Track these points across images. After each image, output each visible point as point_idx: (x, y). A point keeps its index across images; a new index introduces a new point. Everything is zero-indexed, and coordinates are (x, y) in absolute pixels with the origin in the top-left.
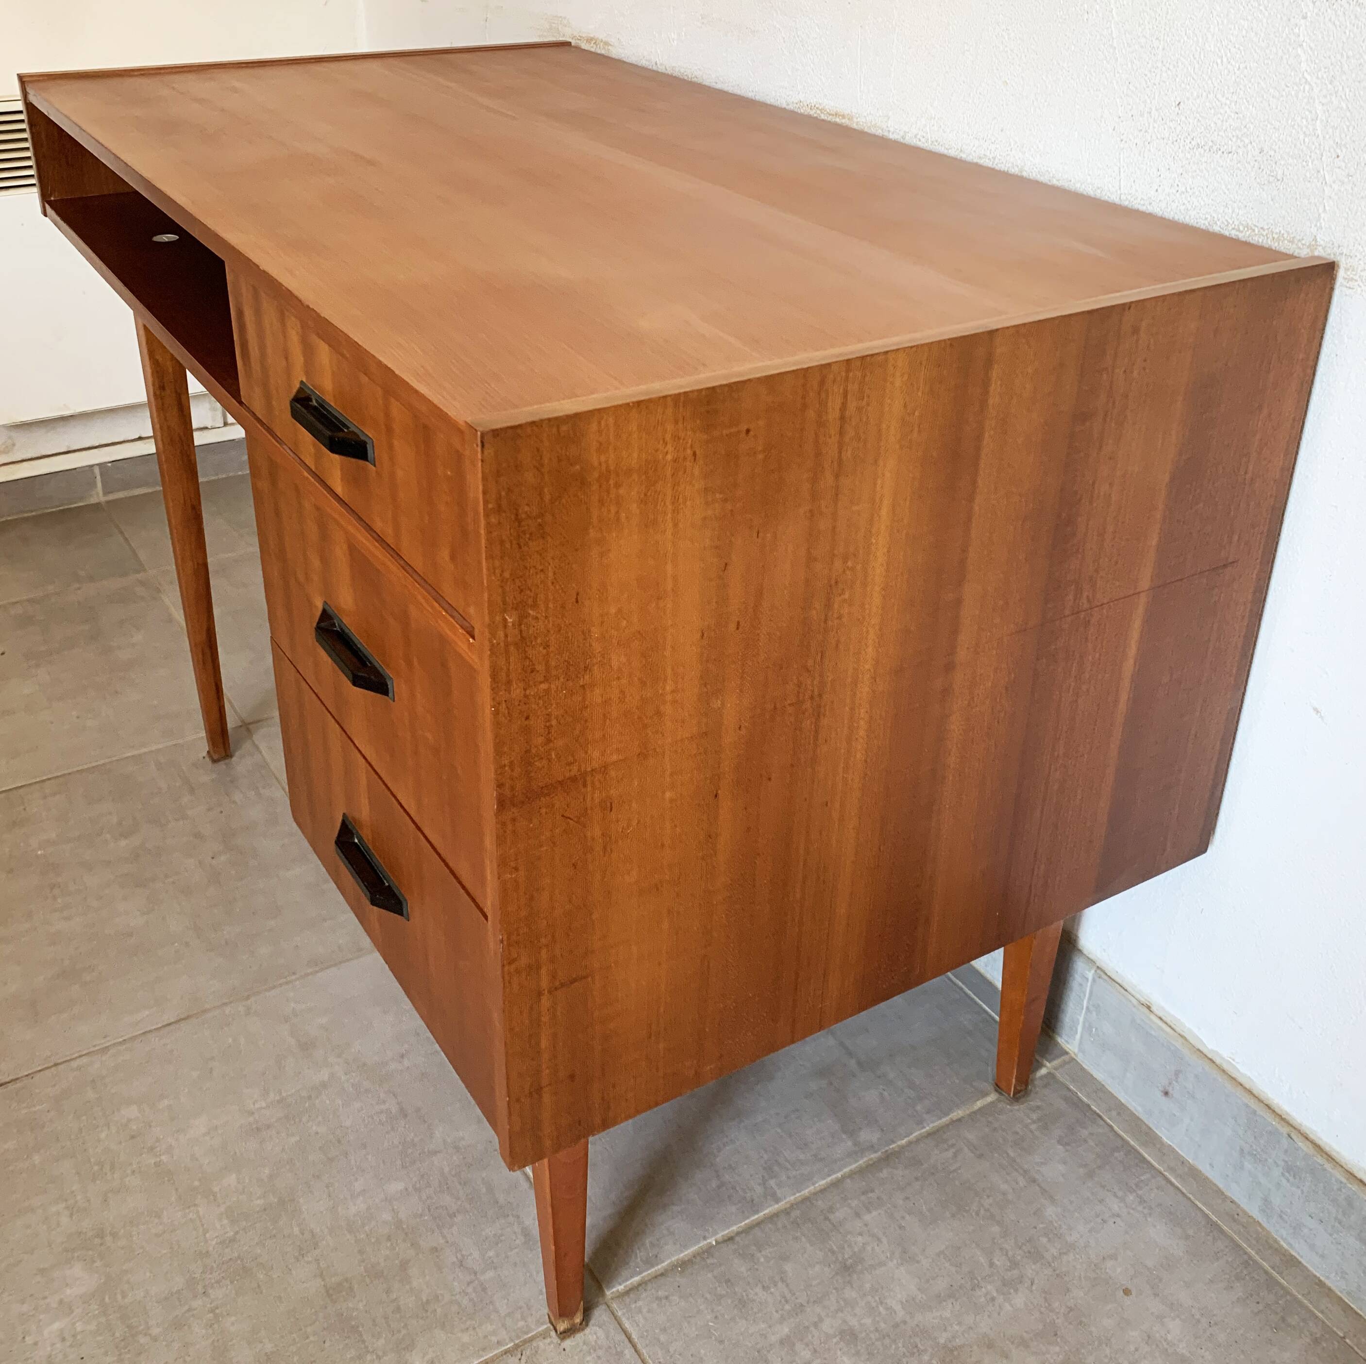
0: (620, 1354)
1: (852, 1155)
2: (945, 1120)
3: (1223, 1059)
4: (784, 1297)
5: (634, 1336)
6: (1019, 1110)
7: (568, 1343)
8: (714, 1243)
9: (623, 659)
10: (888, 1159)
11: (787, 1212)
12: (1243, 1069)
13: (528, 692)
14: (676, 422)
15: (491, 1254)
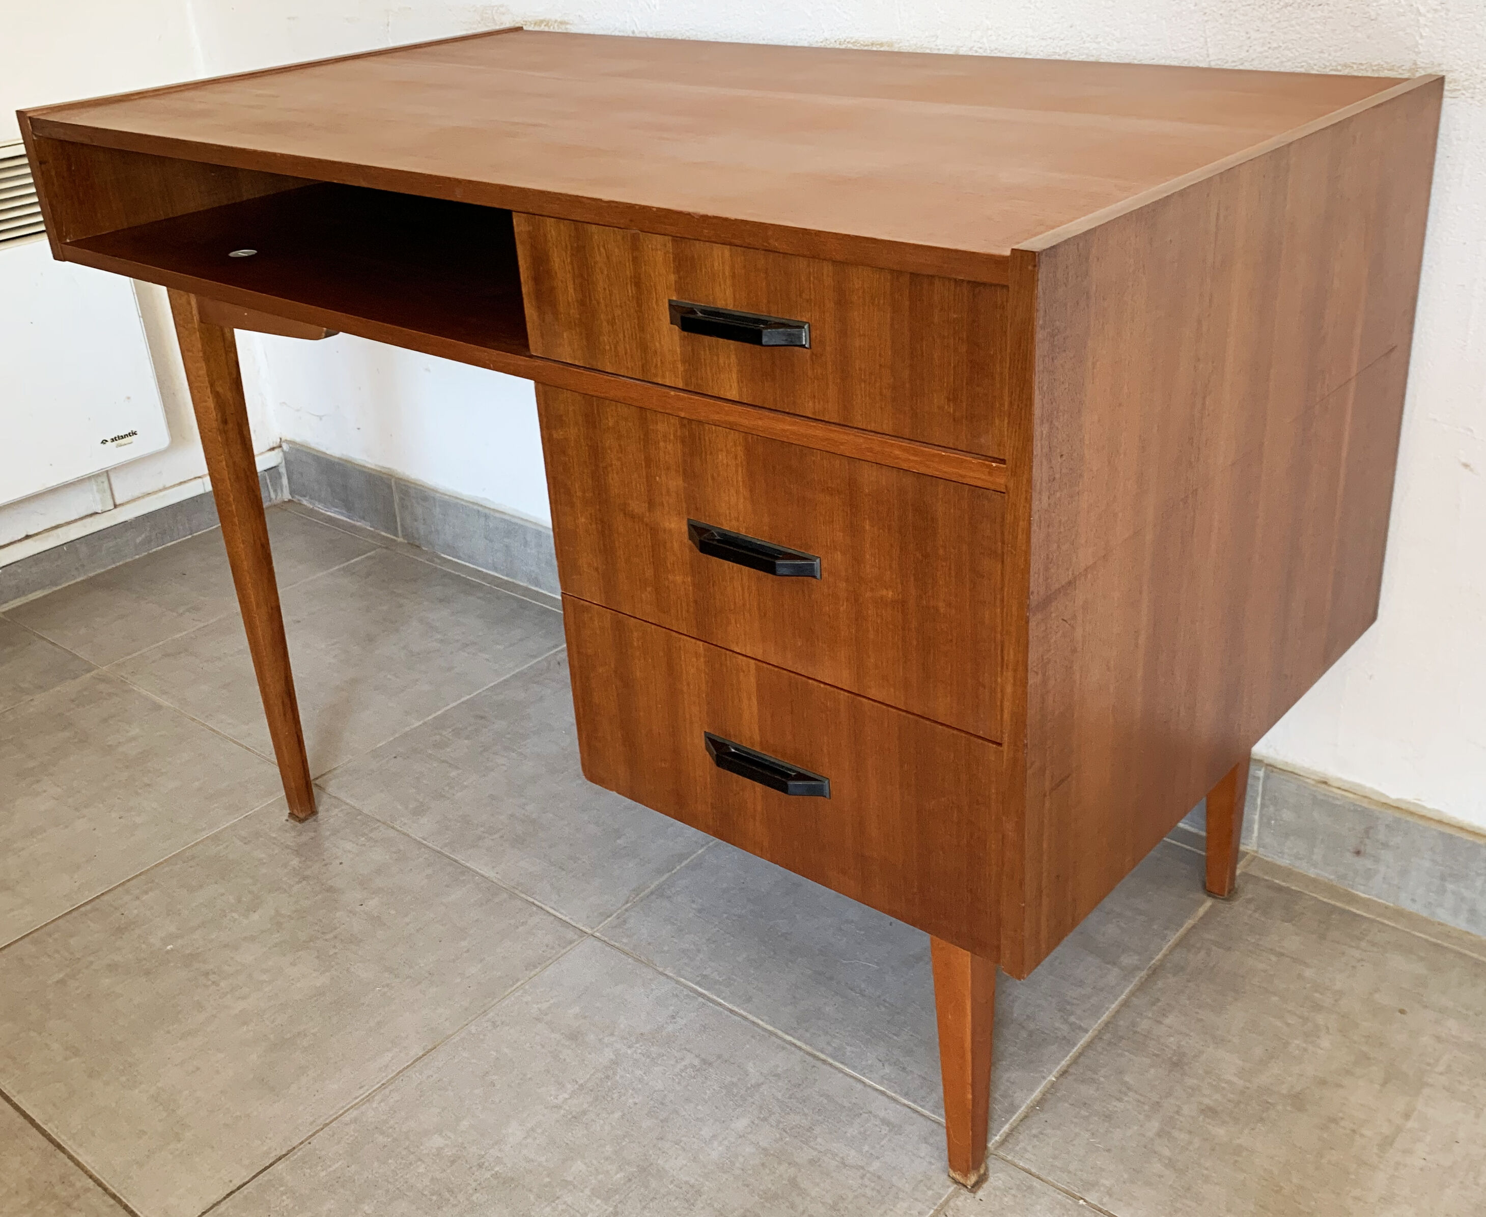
0: (1030, 1188)
1: (1124, 979)
2: (1182, 931)
3: (1409, 803)
4: (1139, 1101)
5: (1033, 1170)
6: (1237, 904)
7: (980, 1194)
8: (1054, 1079)
10: (1155, 972)
11: (1098, 1037)
12: (1430, 805)
15: (866, 1148)
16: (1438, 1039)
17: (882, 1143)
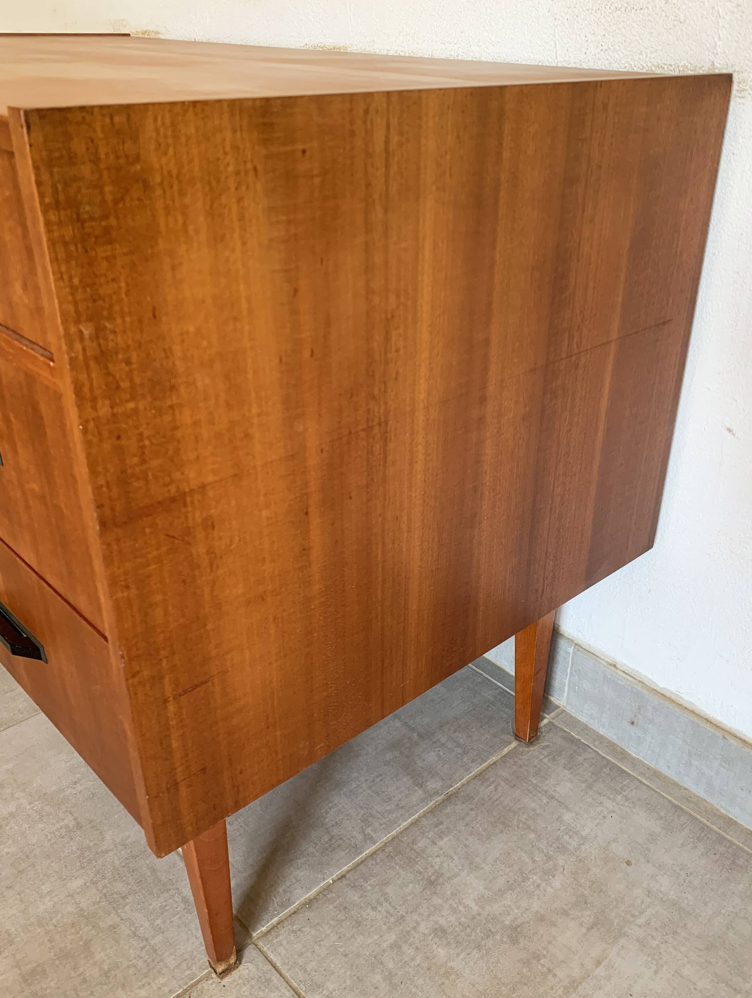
0: (268, 981)
1: (424, 800)
2: (484, 765)
3: (672, 693)
4: (389, 913)
5: (278, 964)
6: (534, 750)
7: (227, 980)
8: (331, 882)
9: (208, 381)
10: (449, 798)
11: (382, 849)
12: (686, 697)
13: (115, 410)
14: (234, 132)
15: (158, 922)
16: (649, 893)
17: (173, 919)
